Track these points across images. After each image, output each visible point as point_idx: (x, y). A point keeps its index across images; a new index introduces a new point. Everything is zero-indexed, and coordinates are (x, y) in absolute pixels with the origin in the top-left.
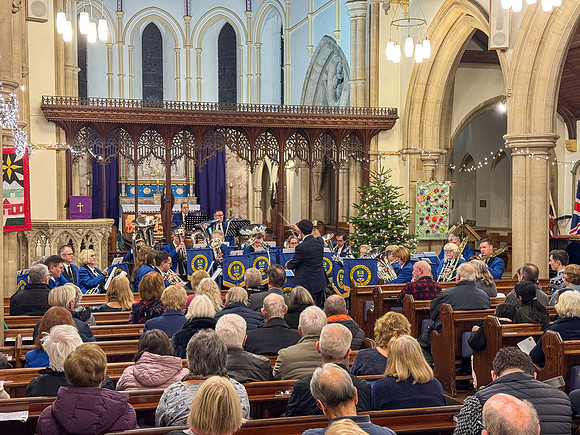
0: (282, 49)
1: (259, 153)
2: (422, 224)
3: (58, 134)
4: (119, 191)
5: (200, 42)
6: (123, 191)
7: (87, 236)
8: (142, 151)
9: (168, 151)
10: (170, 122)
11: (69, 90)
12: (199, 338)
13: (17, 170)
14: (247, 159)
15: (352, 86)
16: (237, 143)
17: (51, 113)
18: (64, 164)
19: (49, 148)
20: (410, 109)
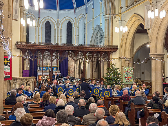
0: (85, 28)
1: (78, 58)
2: (125, 79)
3: (20, 52)
4: (37, 69)
5: (61, 26)
6: (39, 69)
7: (28, 82)
8: (44, 57)
9: (52, 57)
10: (52, 49)
11: (24, 40)
12: (60, 112)
13: (8, 63)
14: (74, 60)
15: (105, 39)
16: (72, 55)
17: (19, 46)
18: (22, 61)
19: (18, 56)
20: (122, 46)
